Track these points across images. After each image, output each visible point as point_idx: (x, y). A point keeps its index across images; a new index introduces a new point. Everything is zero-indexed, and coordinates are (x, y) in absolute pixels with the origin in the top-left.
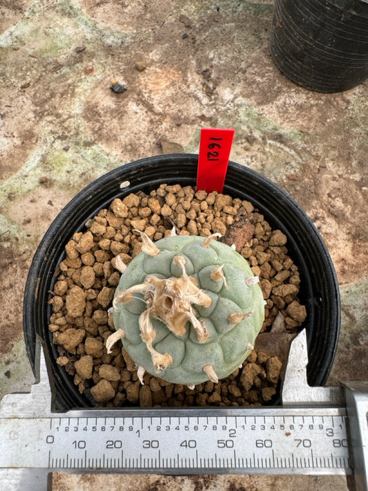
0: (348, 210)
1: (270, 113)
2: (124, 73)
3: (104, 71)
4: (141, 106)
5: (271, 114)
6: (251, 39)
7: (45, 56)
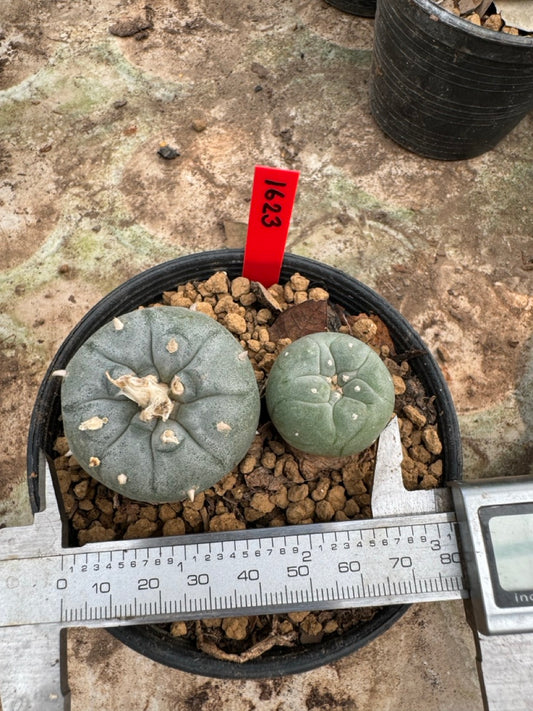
0: (476, 312)
1: (370, 186)
2: (176, 134)
3: (150, 132)
4: (198, 176)
5: (372, 187)
6: (346, 92)
7: (74, 111)
